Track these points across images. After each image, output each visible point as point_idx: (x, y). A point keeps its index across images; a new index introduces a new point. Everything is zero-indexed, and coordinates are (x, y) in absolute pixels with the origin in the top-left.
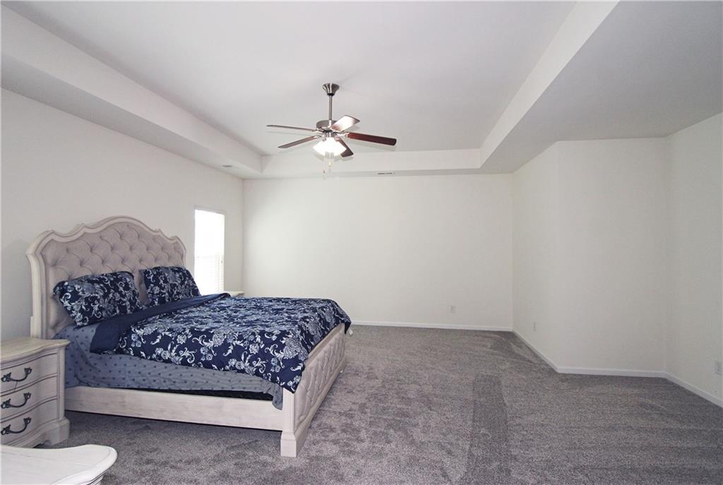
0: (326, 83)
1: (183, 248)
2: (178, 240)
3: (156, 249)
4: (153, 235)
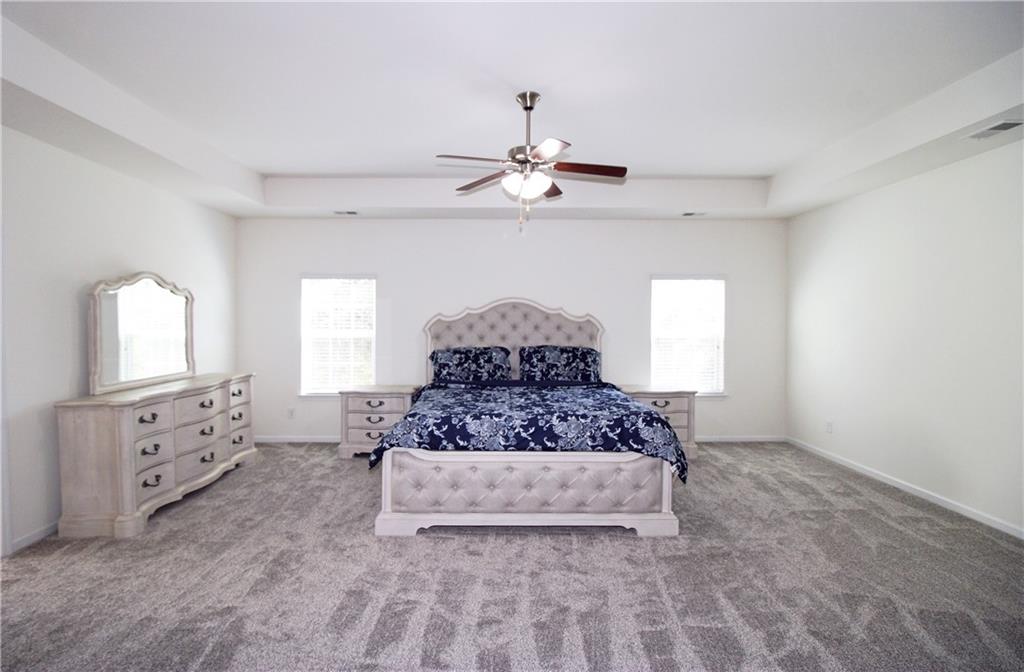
0: (522, 91)
1: (599, 327)
2: (592, 319)
3: (547, 328)
4: (548, 314)
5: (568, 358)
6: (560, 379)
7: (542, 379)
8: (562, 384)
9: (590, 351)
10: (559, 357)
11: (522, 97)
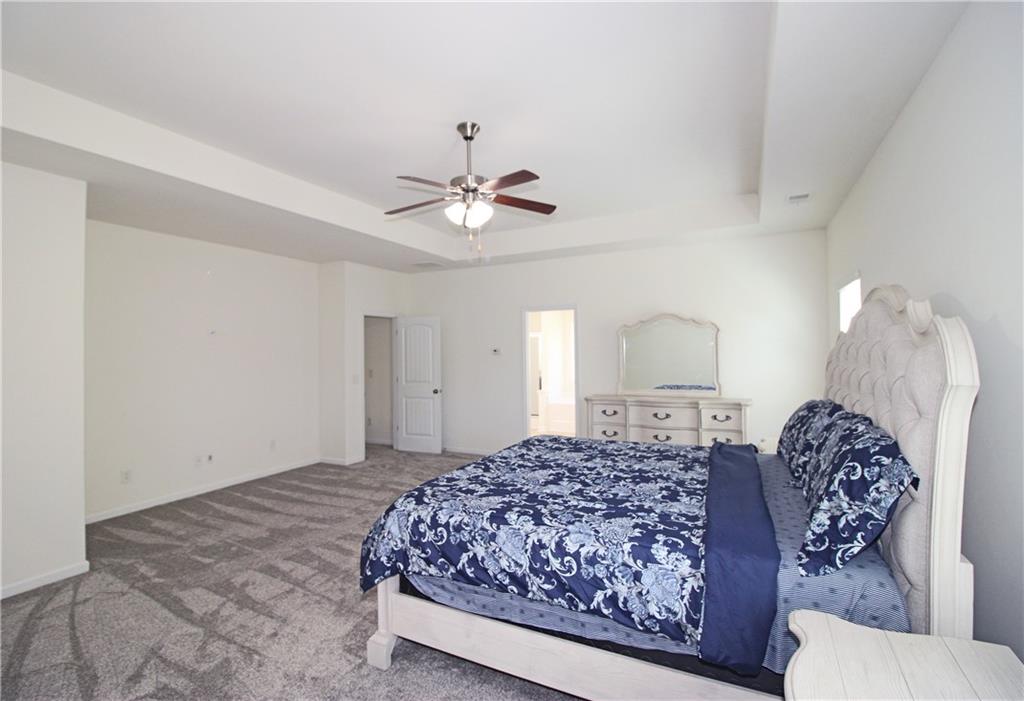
0: (461, 122)
11: (462, 127)
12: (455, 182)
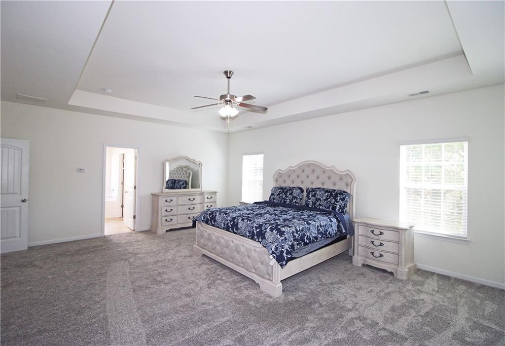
1: (354, 179)
2: (349, 173)
3: (323, 178)
4: (325, 169)
5: (327, 196)
6: (321, 207)
7: (312, 206)
8: (321, 210)
9: (342, 193)
10: (323, 195)
11: (226, 73)
12: (222, 97)
